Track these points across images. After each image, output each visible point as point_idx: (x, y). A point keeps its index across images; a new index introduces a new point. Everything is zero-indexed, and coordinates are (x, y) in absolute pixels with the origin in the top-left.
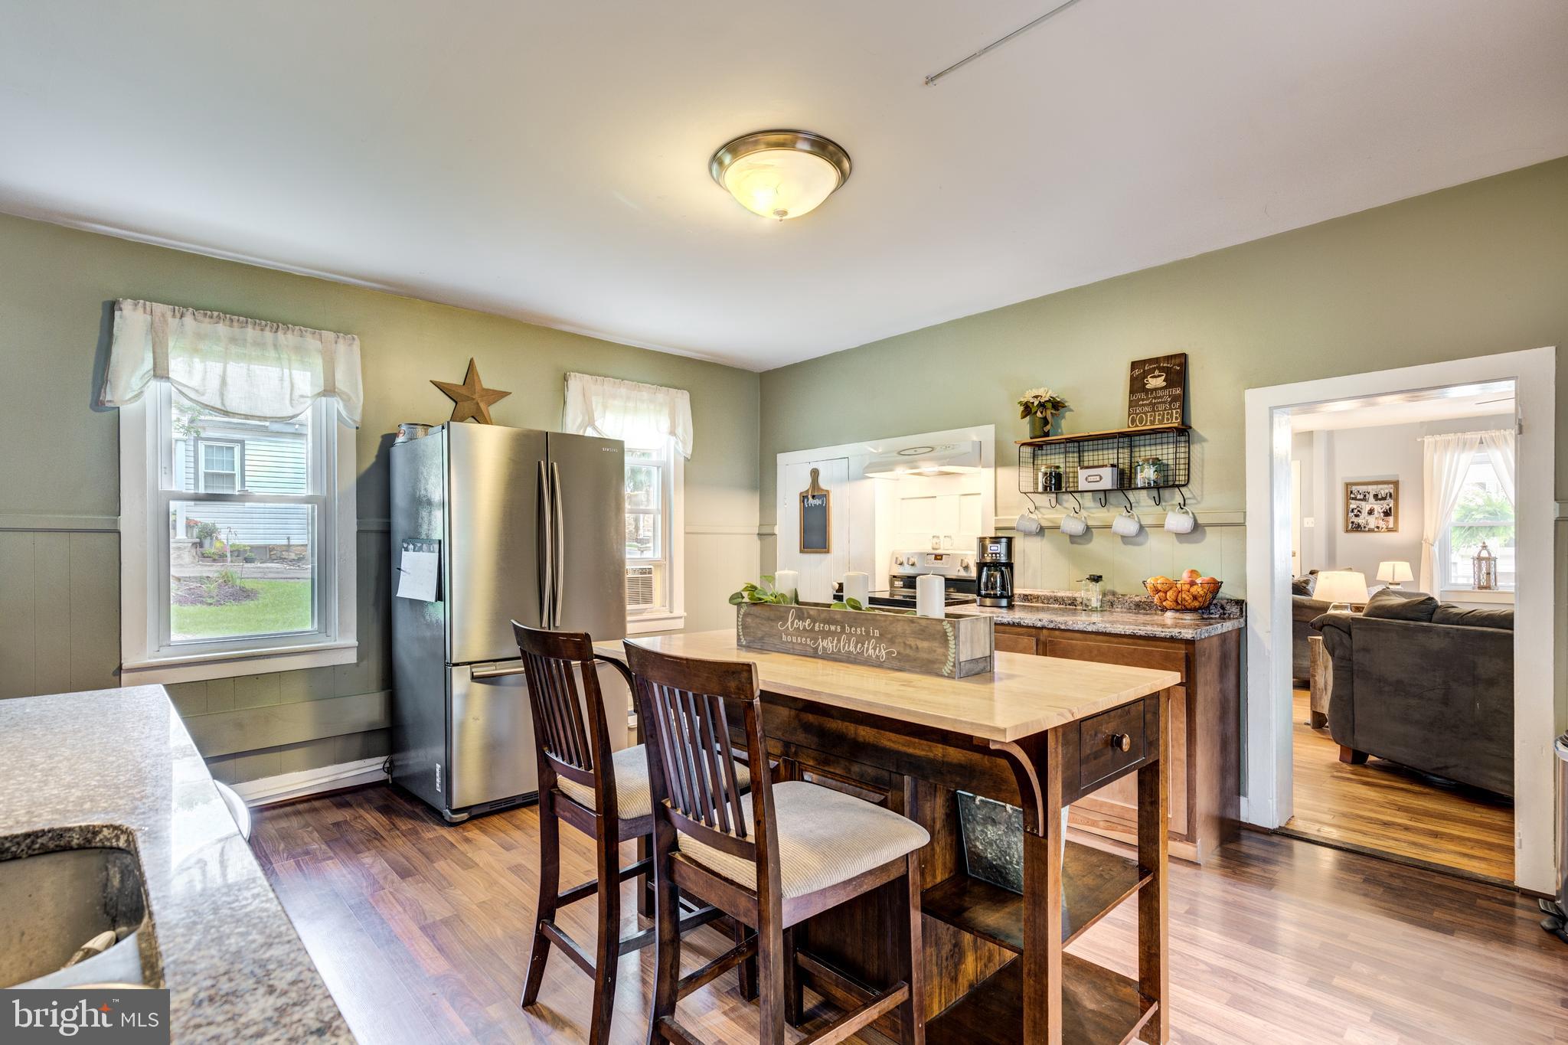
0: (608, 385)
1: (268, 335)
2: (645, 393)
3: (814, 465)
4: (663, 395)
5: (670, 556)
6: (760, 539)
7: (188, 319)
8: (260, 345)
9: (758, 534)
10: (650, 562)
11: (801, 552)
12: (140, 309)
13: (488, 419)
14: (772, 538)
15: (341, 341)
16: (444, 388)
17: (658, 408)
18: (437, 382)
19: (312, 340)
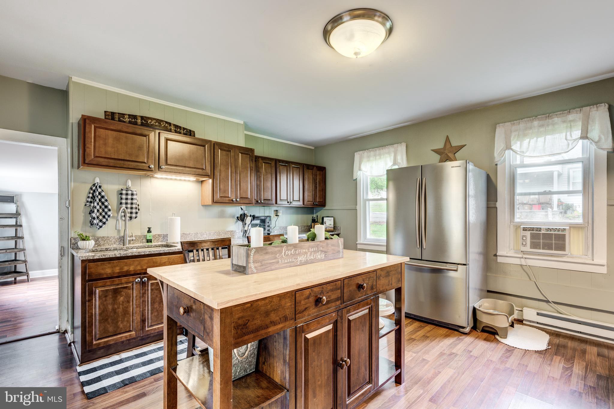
0: (524, 123)
5: (593, 223)
7: (365, 153)
8: (380, 155)
10: (570, 225)
12: (358, 154)
15: (399, 146)
16: (436, 151)
17: (569, 125)
18: (433, 150)
19: (391, 149)
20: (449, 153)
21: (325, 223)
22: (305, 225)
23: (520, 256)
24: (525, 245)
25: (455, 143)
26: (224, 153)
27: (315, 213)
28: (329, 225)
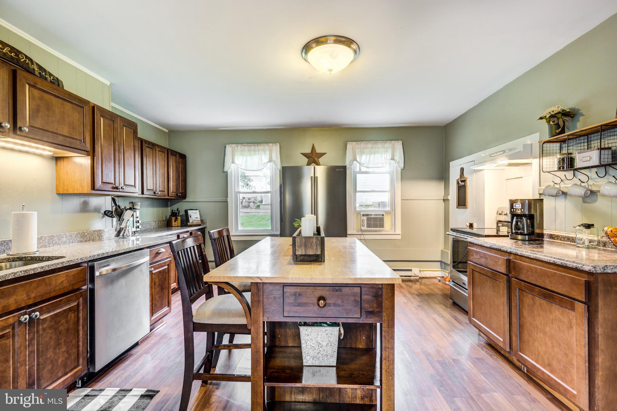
0: (362, 145)
1: (256, 147)
2: (380, 145)
3: (462, 166)
4: (388, 145)
5: (395, 210)
6: (444, 202)
7: (239, 147)
8: (254, 151)
9: (443, 200)
10: (385, 211)
11: (457, 208)
12: (230, 147)
13: (318, 163)
14: (447, 201)
15: (274, 146)
16: (305, 155)
17: (386, 150)
18: (302, 154)
19: (267, 147)
20: (315, 157)
21: (190, 217)
22: (161, 219)
23: (361, 233)
24: (363, 226)
25: (318, 150)
26: (107, 121)
27: (170, 206)
28: (195, 219)
